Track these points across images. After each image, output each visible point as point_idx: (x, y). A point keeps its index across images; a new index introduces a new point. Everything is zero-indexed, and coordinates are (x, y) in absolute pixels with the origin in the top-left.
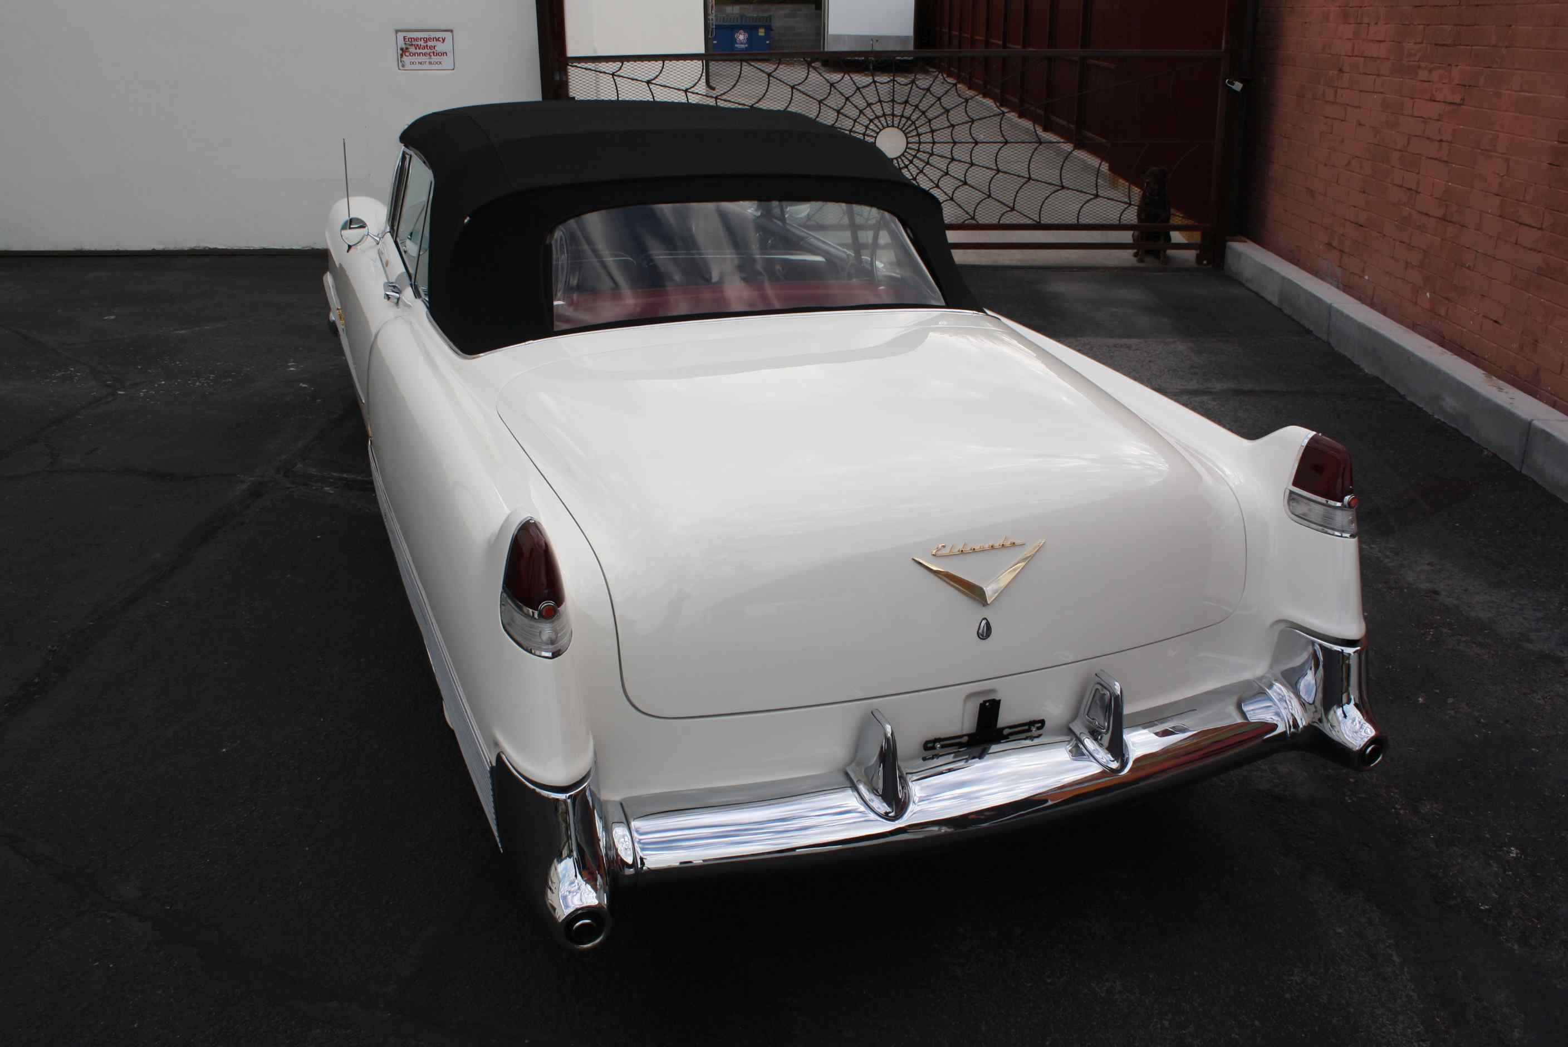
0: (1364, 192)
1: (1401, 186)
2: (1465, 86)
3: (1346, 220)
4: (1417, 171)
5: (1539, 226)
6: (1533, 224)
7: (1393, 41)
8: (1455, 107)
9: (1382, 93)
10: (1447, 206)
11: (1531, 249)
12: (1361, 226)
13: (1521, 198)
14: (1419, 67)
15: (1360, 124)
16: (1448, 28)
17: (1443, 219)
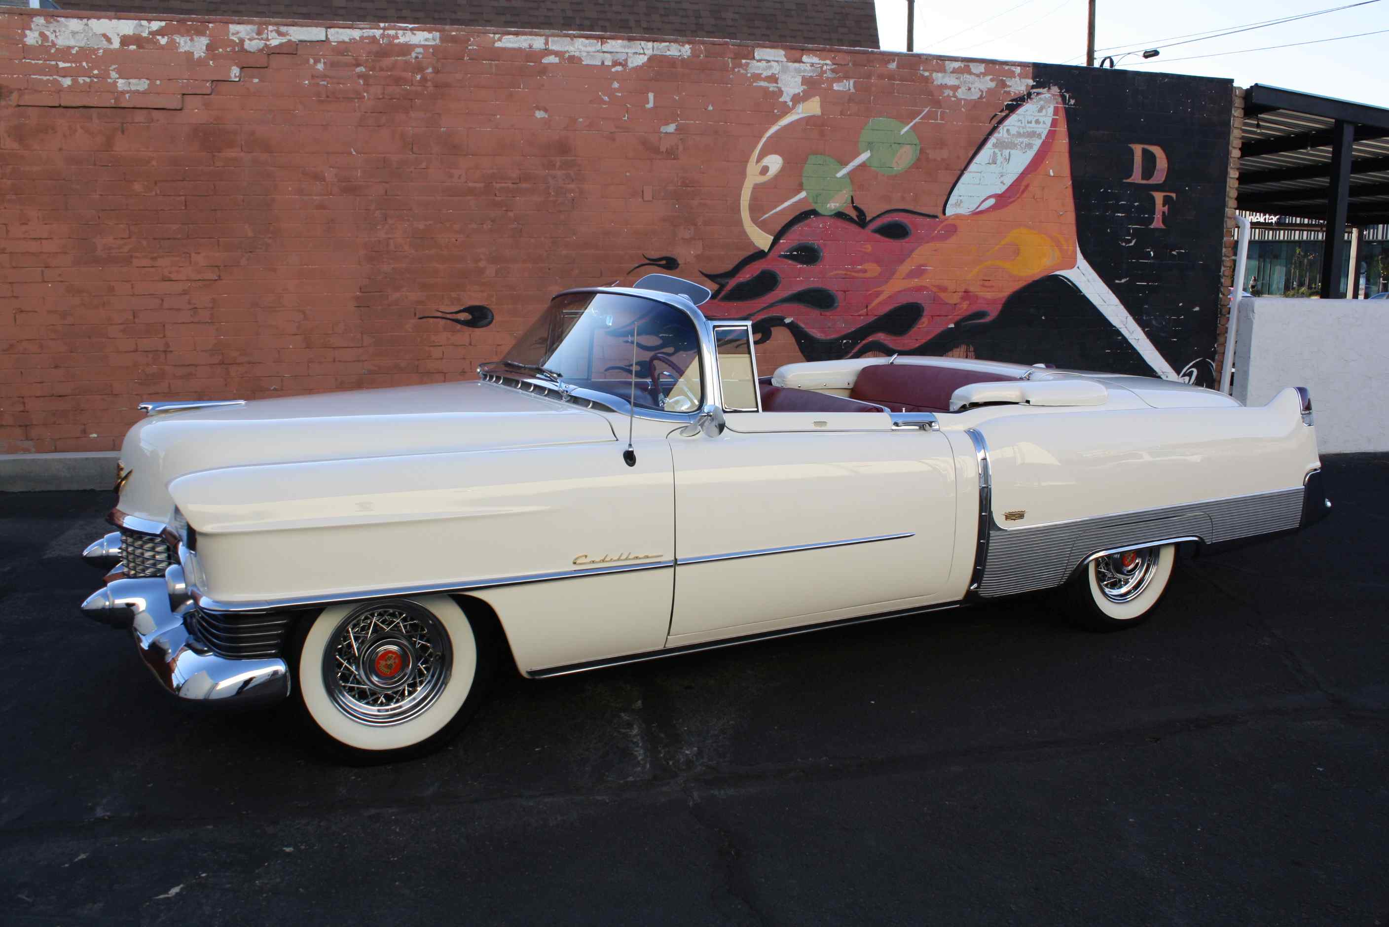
0: (56, 367)
1: (136, 351)
2: (216, 266)
3: (23, 397)
4: (161, 336)
5: (360, 345)
6: (352, 345)
7: (69, 238)
8: (208, 283)
9: (62, 282)
10: (222, 354)
11: (354, 361)
12: (60, 396)
13: (331, 332)
14: (131, 257)
15: (22, 311)
16: (175, 227)
17: (222, 363)
